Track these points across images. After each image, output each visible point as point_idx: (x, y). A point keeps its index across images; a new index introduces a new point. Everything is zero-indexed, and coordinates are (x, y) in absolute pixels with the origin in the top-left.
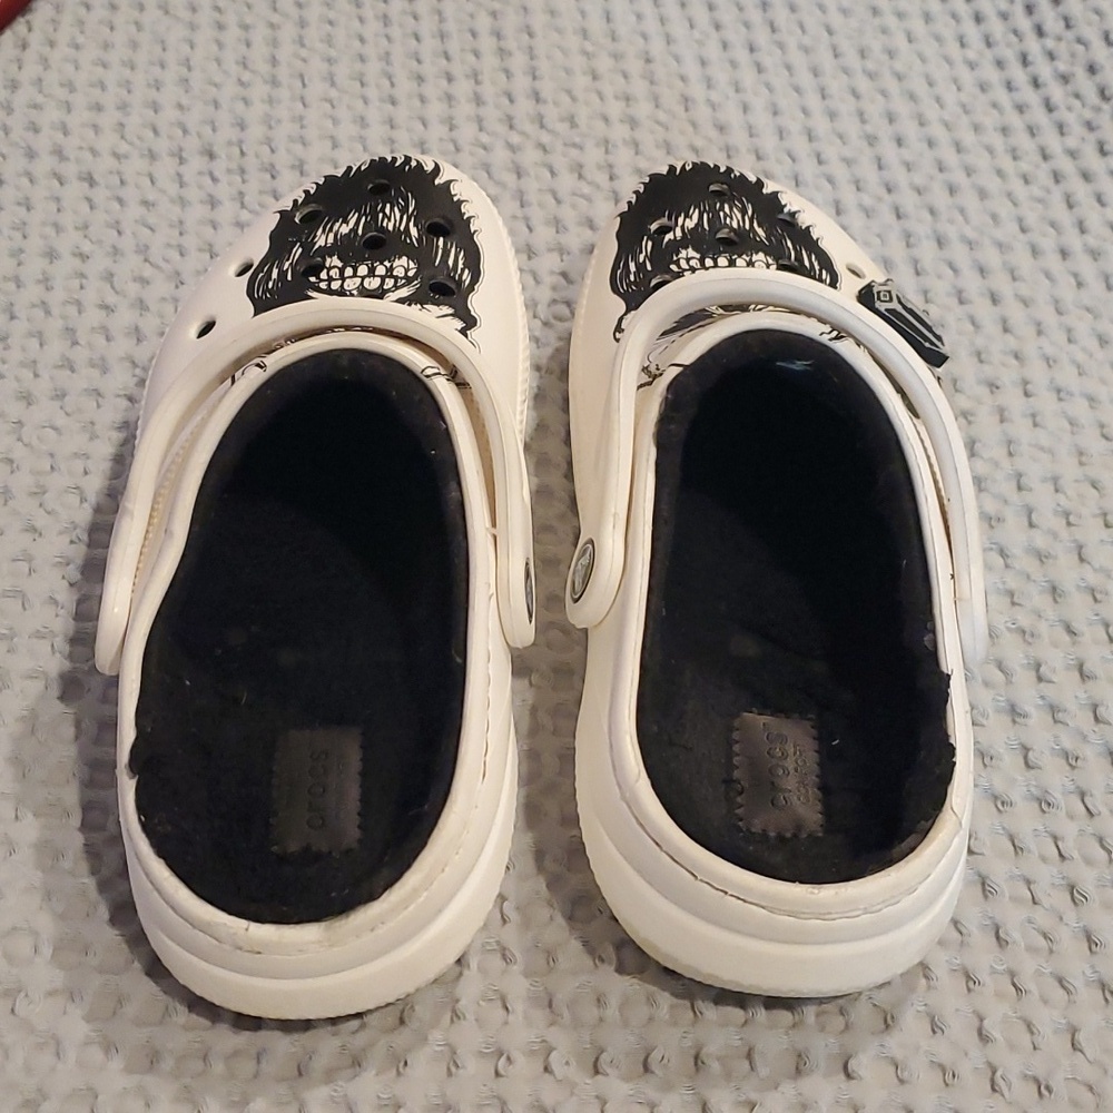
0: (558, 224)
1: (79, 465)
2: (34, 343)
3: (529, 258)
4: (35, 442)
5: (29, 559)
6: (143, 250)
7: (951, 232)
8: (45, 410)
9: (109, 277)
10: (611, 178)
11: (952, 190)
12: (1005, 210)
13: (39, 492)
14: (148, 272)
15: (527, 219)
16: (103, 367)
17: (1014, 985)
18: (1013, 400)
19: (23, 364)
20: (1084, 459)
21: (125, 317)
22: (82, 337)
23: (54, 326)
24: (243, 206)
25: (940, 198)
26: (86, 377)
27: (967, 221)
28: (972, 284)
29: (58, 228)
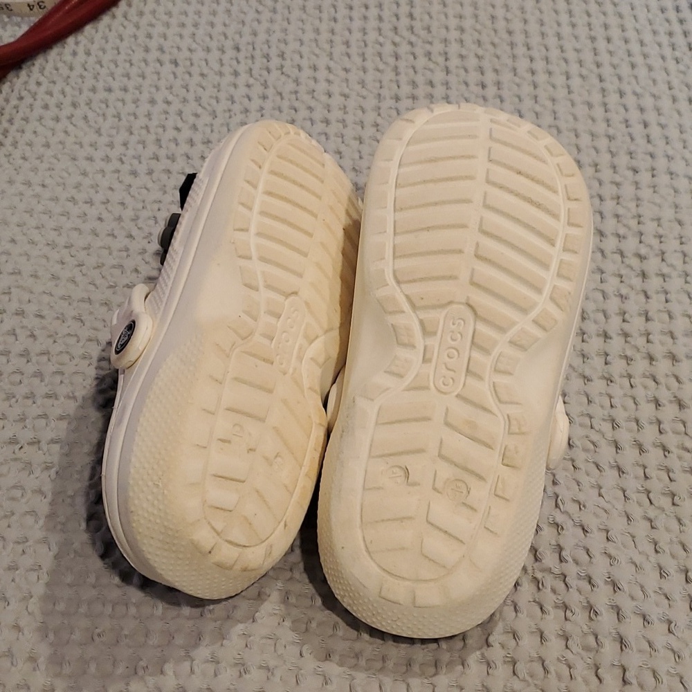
0: (414, 84)
1: (156, 206)
2: (141, 146)
3: (397, 102)
4: (137, 195)
5: (127, 250)
6: (198, 99)
7: (627, 89)
8: (143, 179)
9: (180, 113)
10: (446, 60)
11: (633, 66)
12: (660, 76)
13: (135, 219)
14: (200, 110)
15: (397, 81)
16: (172, 158)
17: (573, 466)
18: (644, 177)
19: (134, 157)
20: (678, 210)
21: (186, 133)
22: (164, 144)
23: (152, 137)
24: (251, 76)
25: (625, 70)
26: (164, 163)
27: (638, 83)
28: (634, 115)
29: (157, 88)
